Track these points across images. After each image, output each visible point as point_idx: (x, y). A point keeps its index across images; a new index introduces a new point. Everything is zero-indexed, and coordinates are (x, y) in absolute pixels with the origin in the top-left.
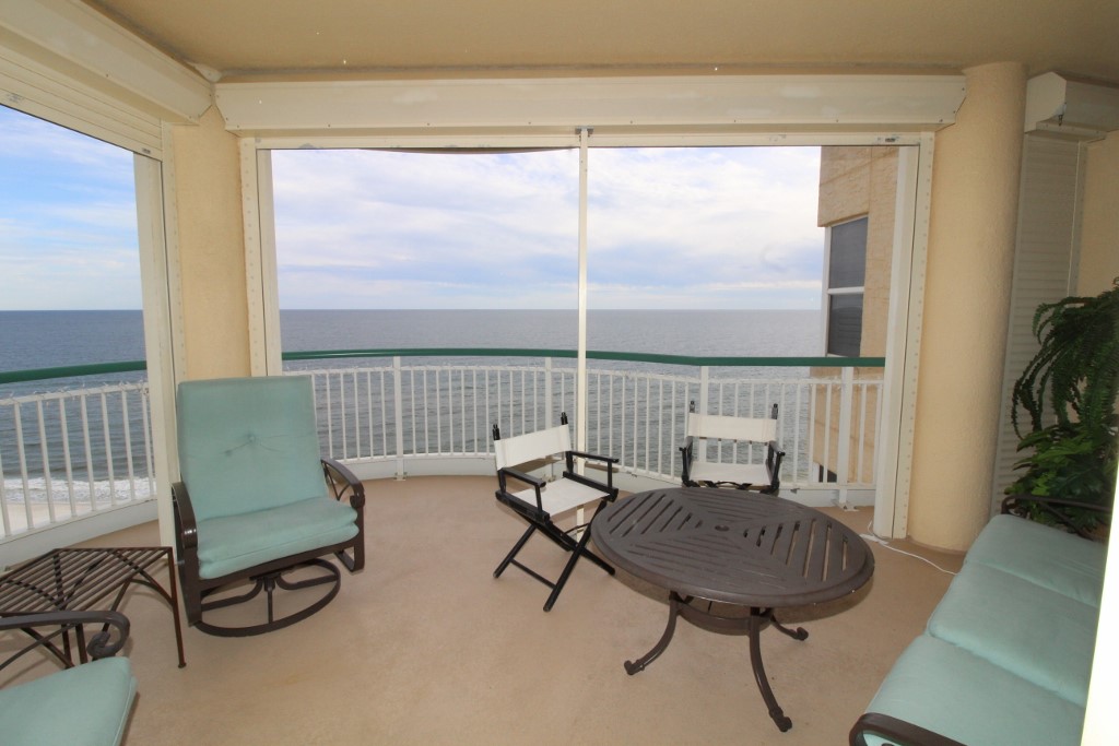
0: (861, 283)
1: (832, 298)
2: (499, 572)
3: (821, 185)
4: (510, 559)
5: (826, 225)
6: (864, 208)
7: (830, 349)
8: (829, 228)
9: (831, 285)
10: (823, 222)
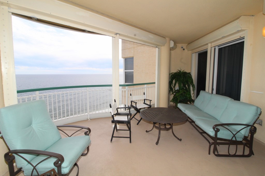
0: (133, 69)
1: (125, 72)
2: (111, 140)
3: (122, 50)
4: (113, 137)
5: (123, 58)
6: (133, 56)
7: (126, 82)
8: (124, 59)
9: (125, 70)
10: (123, 57)
